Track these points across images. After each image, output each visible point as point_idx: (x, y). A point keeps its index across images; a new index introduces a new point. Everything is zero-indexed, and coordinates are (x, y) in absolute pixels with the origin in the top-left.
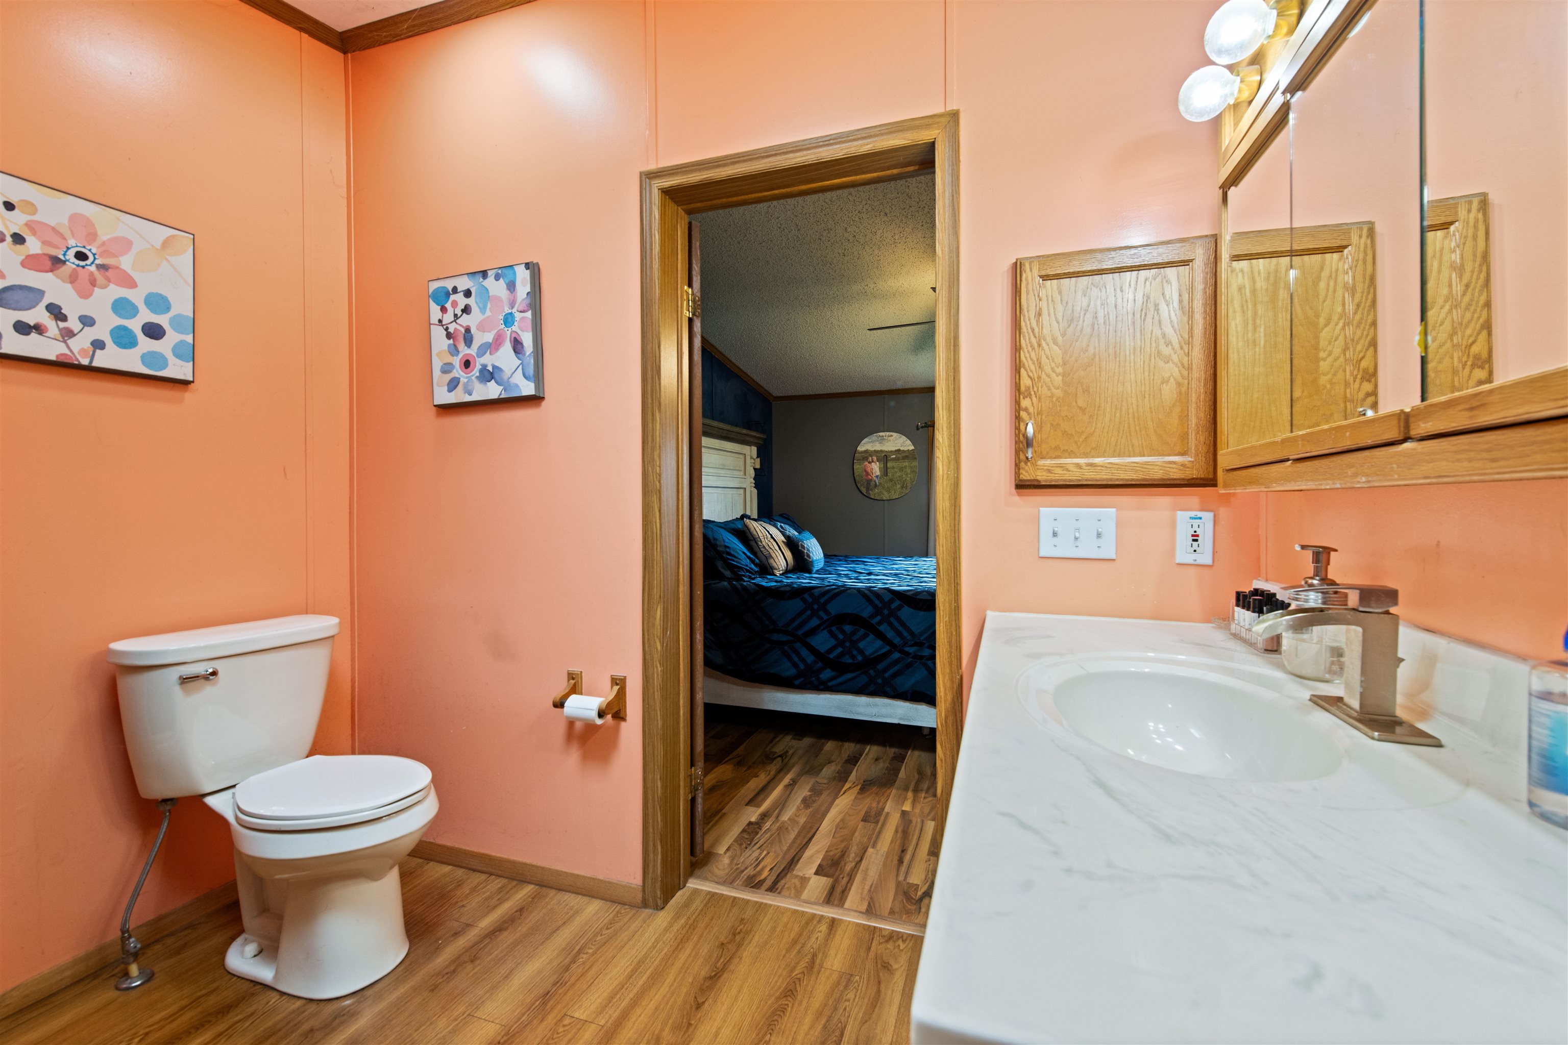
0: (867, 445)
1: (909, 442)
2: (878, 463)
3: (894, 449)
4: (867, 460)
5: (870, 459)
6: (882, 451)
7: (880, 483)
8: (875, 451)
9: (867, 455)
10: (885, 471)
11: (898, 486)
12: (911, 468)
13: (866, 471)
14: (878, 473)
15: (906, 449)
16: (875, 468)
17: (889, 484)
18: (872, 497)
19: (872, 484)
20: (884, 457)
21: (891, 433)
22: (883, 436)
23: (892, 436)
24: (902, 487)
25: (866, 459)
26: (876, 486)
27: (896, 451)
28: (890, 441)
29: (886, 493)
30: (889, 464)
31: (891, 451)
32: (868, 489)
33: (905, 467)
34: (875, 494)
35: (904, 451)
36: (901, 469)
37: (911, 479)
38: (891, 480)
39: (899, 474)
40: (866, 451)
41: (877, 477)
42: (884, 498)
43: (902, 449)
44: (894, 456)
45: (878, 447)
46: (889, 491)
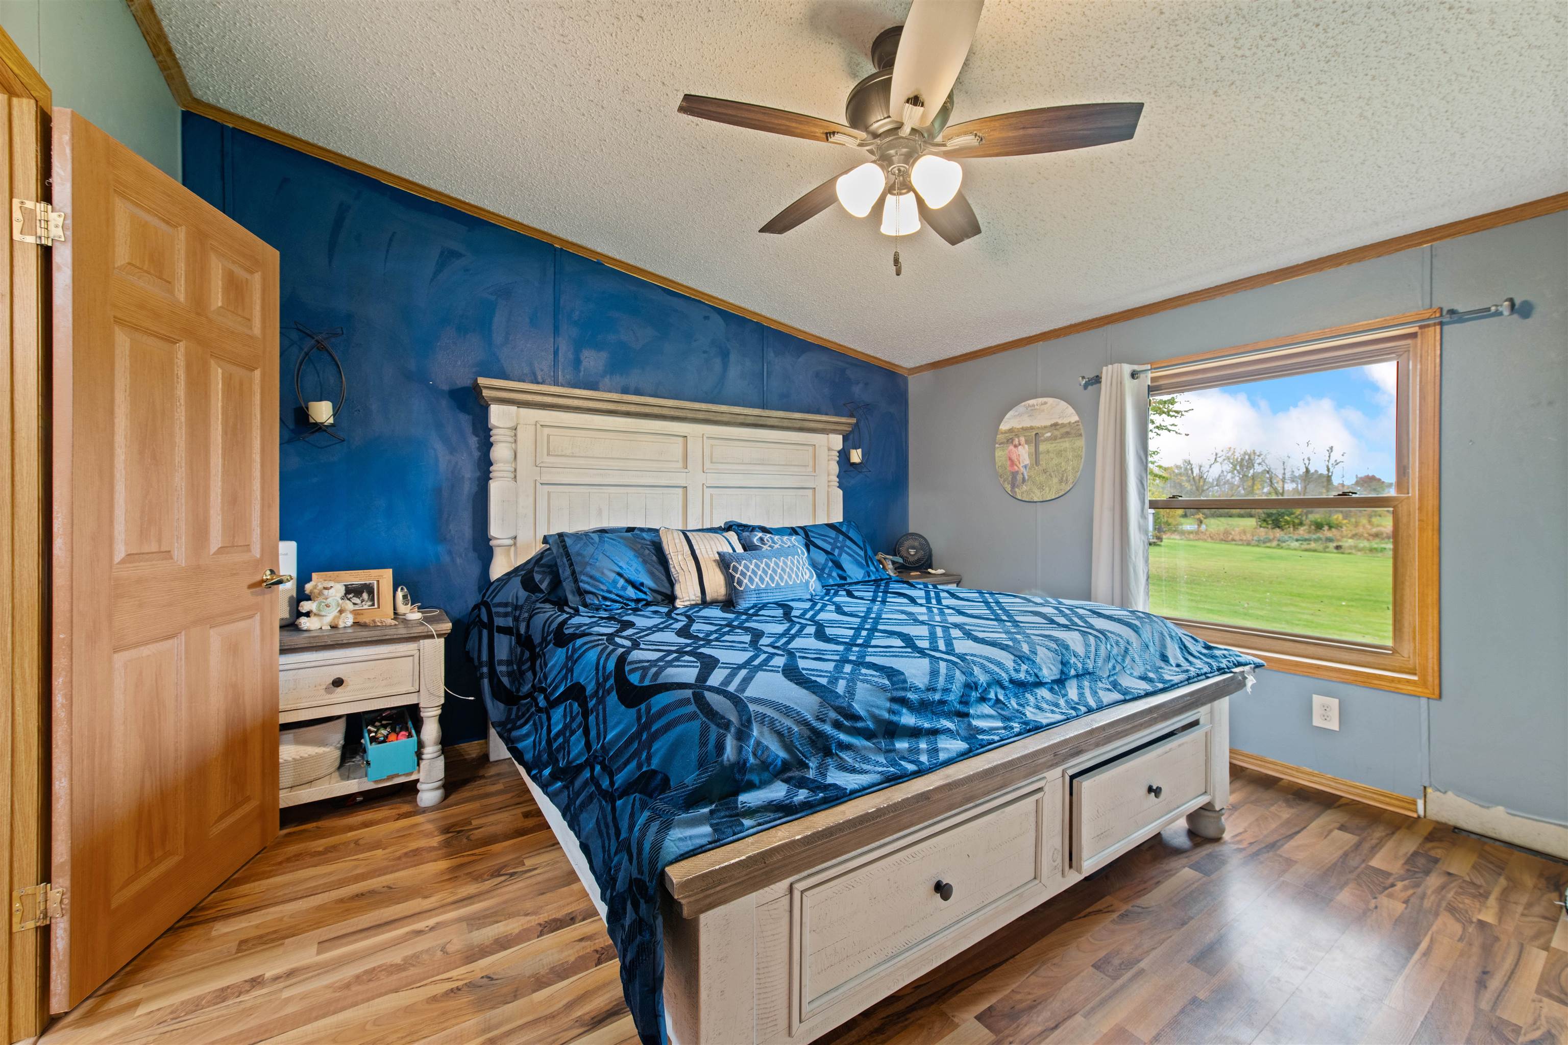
0: (1011, 422)
1: (1071, 410)
2: (1026, 446)
3: (1049, 423)
4: (1012, 442)
5: (1016, 441)
6: (1032, 428)
7: (1030, 477)
8: (1022, 428)
9: (1012, 437)
10: (1036, 457)
11: (1055, 480)
12: (1074, 450)
13: (1010, 459)
14: (1027, 462)
15: (1065, 421)
16: (1023, 454)
17: (1042, 478)
18: (1019, 498)
19: (1019, 477)
20: (1035, 437)
21: (1045, 399)
22: (1033, 406)
23: (1045, 403)
24: (1061, 481)
25: (1010, 441)
26: (1024, 480)
27: (1052, 425)
28: (1043, 411)
29: (1037, 491)
30: (1043, 447)
31: (1045, 427)
32: (1013, 486)
33: (1065, 450)
34: (1023, 493)
35: (1063, 425)
36: (1059, 453)
37: (1073, 469)
38: (1045, 471)
39: (1055, 461)
40: (1011, 431)
41: (1025, 467)
42: (1036, 499)
43: (1060, 422)
44: (1049, 434)
45: (1027, 423)
46: (1041, 488)
